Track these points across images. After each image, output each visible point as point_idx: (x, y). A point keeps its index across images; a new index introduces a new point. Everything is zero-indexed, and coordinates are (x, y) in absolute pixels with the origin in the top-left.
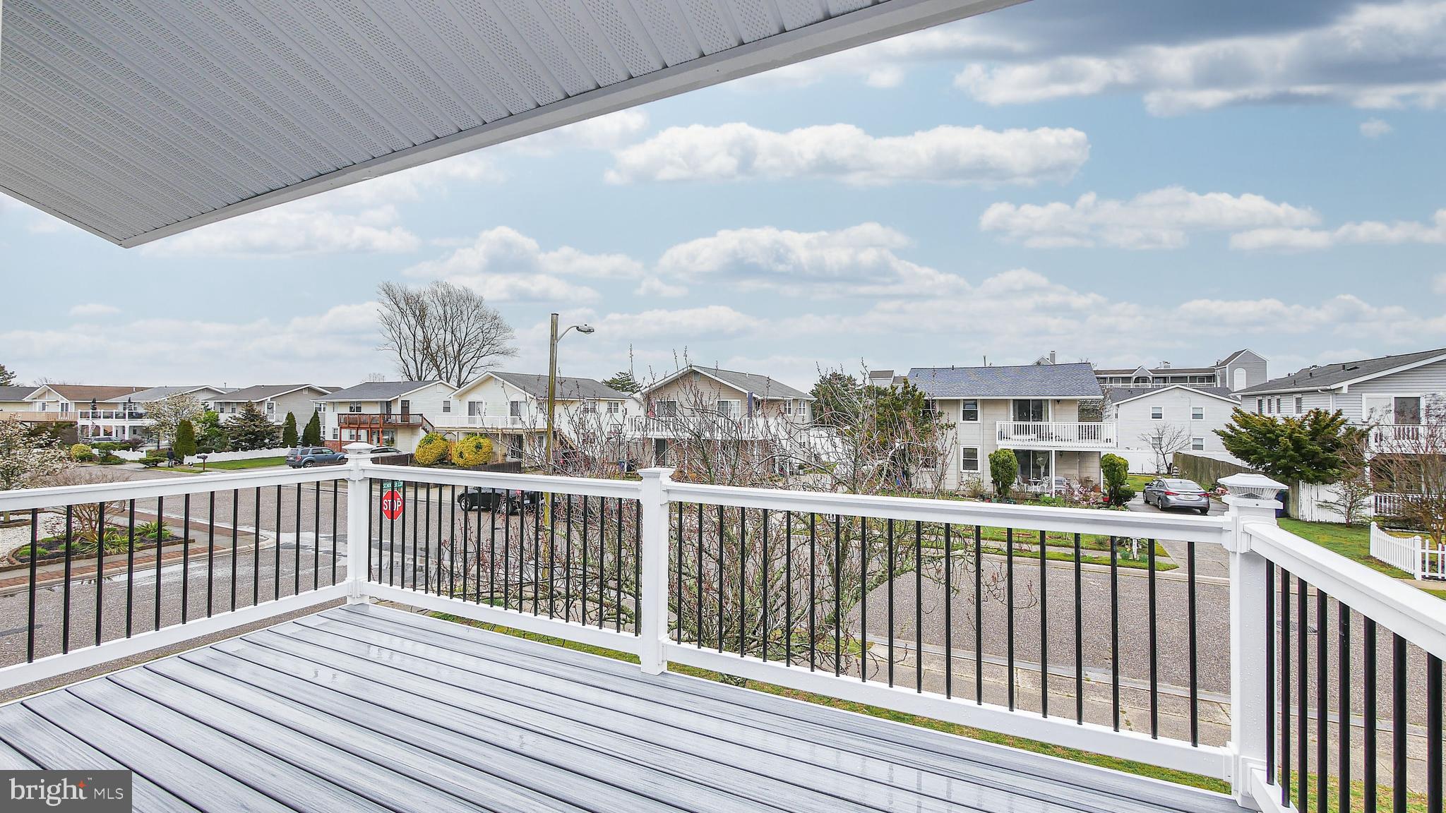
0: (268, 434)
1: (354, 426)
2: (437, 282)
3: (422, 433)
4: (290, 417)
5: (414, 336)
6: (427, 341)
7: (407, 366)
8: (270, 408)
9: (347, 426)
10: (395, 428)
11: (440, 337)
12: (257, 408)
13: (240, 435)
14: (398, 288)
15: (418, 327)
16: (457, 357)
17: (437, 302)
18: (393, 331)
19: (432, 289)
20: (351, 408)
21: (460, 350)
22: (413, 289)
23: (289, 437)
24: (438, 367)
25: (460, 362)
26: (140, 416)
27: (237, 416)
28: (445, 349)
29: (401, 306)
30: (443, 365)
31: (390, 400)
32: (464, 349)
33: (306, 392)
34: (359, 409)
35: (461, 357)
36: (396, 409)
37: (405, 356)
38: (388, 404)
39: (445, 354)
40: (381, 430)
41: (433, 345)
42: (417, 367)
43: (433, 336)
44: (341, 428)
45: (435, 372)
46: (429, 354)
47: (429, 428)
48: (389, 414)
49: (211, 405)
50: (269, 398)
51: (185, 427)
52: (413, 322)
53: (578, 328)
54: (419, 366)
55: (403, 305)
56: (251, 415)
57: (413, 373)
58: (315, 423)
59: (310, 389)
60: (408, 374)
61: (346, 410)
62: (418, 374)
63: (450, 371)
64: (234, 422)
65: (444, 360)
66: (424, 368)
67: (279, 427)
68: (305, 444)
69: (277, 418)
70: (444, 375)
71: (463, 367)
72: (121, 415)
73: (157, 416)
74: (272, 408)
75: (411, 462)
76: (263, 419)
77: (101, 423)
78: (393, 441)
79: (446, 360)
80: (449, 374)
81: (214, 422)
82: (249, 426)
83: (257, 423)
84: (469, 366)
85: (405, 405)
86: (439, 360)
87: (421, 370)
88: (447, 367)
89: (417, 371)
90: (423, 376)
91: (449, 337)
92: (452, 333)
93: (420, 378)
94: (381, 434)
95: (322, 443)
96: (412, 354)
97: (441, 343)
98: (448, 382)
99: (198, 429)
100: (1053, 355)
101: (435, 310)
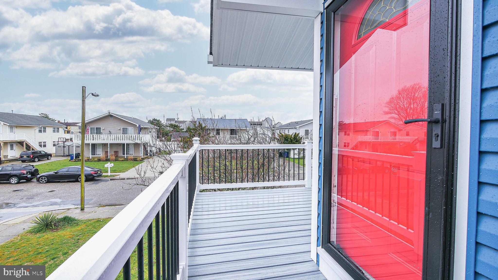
53: (92, 94)
100: (225, 116)
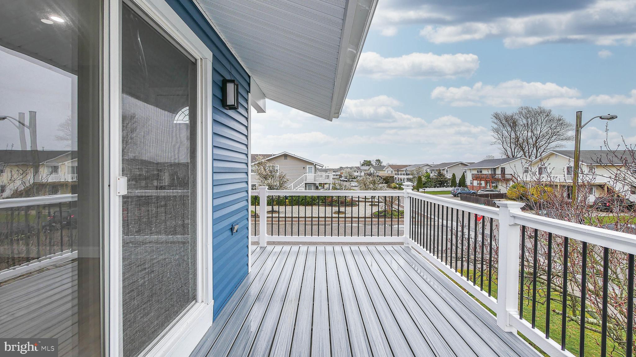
0: (446, 182)
1: (479, 179)
2: (522, 107)
3: (511, 183)
4: (454, 175)
5: (510, 136)
6: (517, 139)
7: (506, 151)
8: (447, 172)
9: (475, 179)
10: (498, 180)
11: (525, 134)
12: (442, 171)
13: (436, 182)
14: (501, 114)
15: (512, 131)
16: (535, 145)
17: (522, 117)
18: (499, 135)
19: (519, 111)
20: (478, 171)
21: (536, 140)
22: (509, 113)
23: (454, 184)
24: (523, 150)
25: (536, 147)
26: (409, 174)
27: (436, 174)
28: (527, 141)
29: (503, 122)
30: (527, 149)
31: (495, 167)
32: (539, 140)
33: (460, 165)
34: (481, 172)
35: (537, 144)
36: (499, 172)
37: (505, 146)
38: (495, 169)
39: (527, 143)
40: (490, 181)
41: (521, 140)
42: (512, 151)
43: (521, 135)
44: (473, 180)
45: (522, 153)
46: (519, 144)
47: (515, 180)
48: (495, 174)
49: (428, 170)
50: (446, 168)
51: (420, 179)
52: (509, 129)
53: (601, 117)
54: (513, 150)
55: (504, 122)
56: (440, 174)
57: (510, 154)
58: (463, 178)
59: (462, 164)
60: (507, 155)
61: (475, 172)
62: (512, 154)
63: (530, 152)
64: (434, 177)
65: (527, 146)
66: (516, 151)
67: (449, 179)
68: (460, 186)
69: (449, 176)
70: (527, 154)
71: (539, 149)
72: (404, 174)
73: (412, 175)
74: (448, 171)
75: (505, 197)
76: (444, 176)
77: (400, 177)
78: (497, 187)
79: (528, 146)
80: (530, 154)
81: (428, 177)
82: (439, 179)
83: (442, 177)
84: (543, 148)
85: (503, 170)
86: (524, 146)
87: (514, 152)
88: (529, 150)
89: (512, 153)
90: (516, 155)
91: (530, 134)
92: (532, 132)
93: (513, 156)
94: (491, 183)
95: (466, 186)
96: (509, 145)
97: (525, 138)
98: (529, 158)
99: (424, 179)
101: (522, 121)
